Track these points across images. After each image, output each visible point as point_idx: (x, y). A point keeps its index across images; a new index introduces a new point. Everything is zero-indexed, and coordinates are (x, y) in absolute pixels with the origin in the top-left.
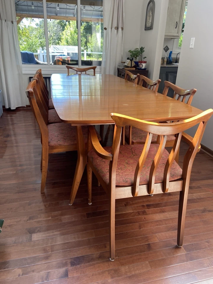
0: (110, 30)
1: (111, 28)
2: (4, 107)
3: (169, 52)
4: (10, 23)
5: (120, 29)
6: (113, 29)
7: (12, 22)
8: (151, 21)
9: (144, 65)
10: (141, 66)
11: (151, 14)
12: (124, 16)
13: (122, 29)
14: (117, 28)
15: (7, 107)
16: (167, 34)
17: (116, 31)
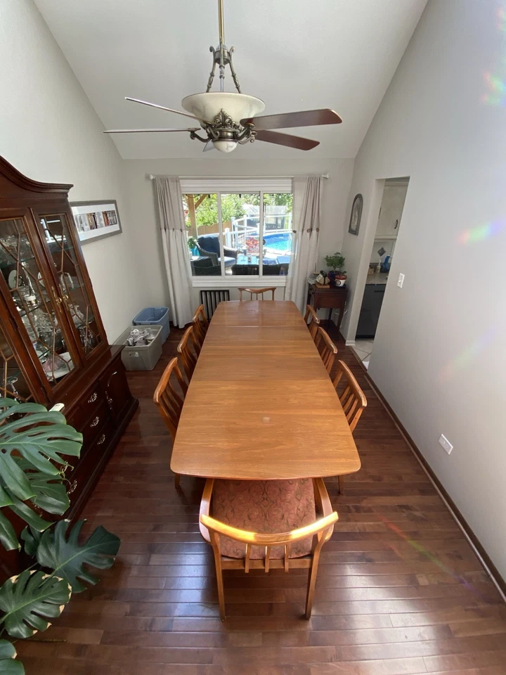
0: (300, 233)
1: (303, 230)
2: (171, 323)
3: (385, 256)
4: (178, 231)
5: (314, 232)
6: (305, 231)
7: (181, 230)
8: (356, 224)
9: (342, 282)
10: (338, 283)
11: (357, 215)
12: (320, 215)
13: (318, 230)
14: (311, 230)
15: (175, 325)
16: (378, 237)
17: (308, 234)
